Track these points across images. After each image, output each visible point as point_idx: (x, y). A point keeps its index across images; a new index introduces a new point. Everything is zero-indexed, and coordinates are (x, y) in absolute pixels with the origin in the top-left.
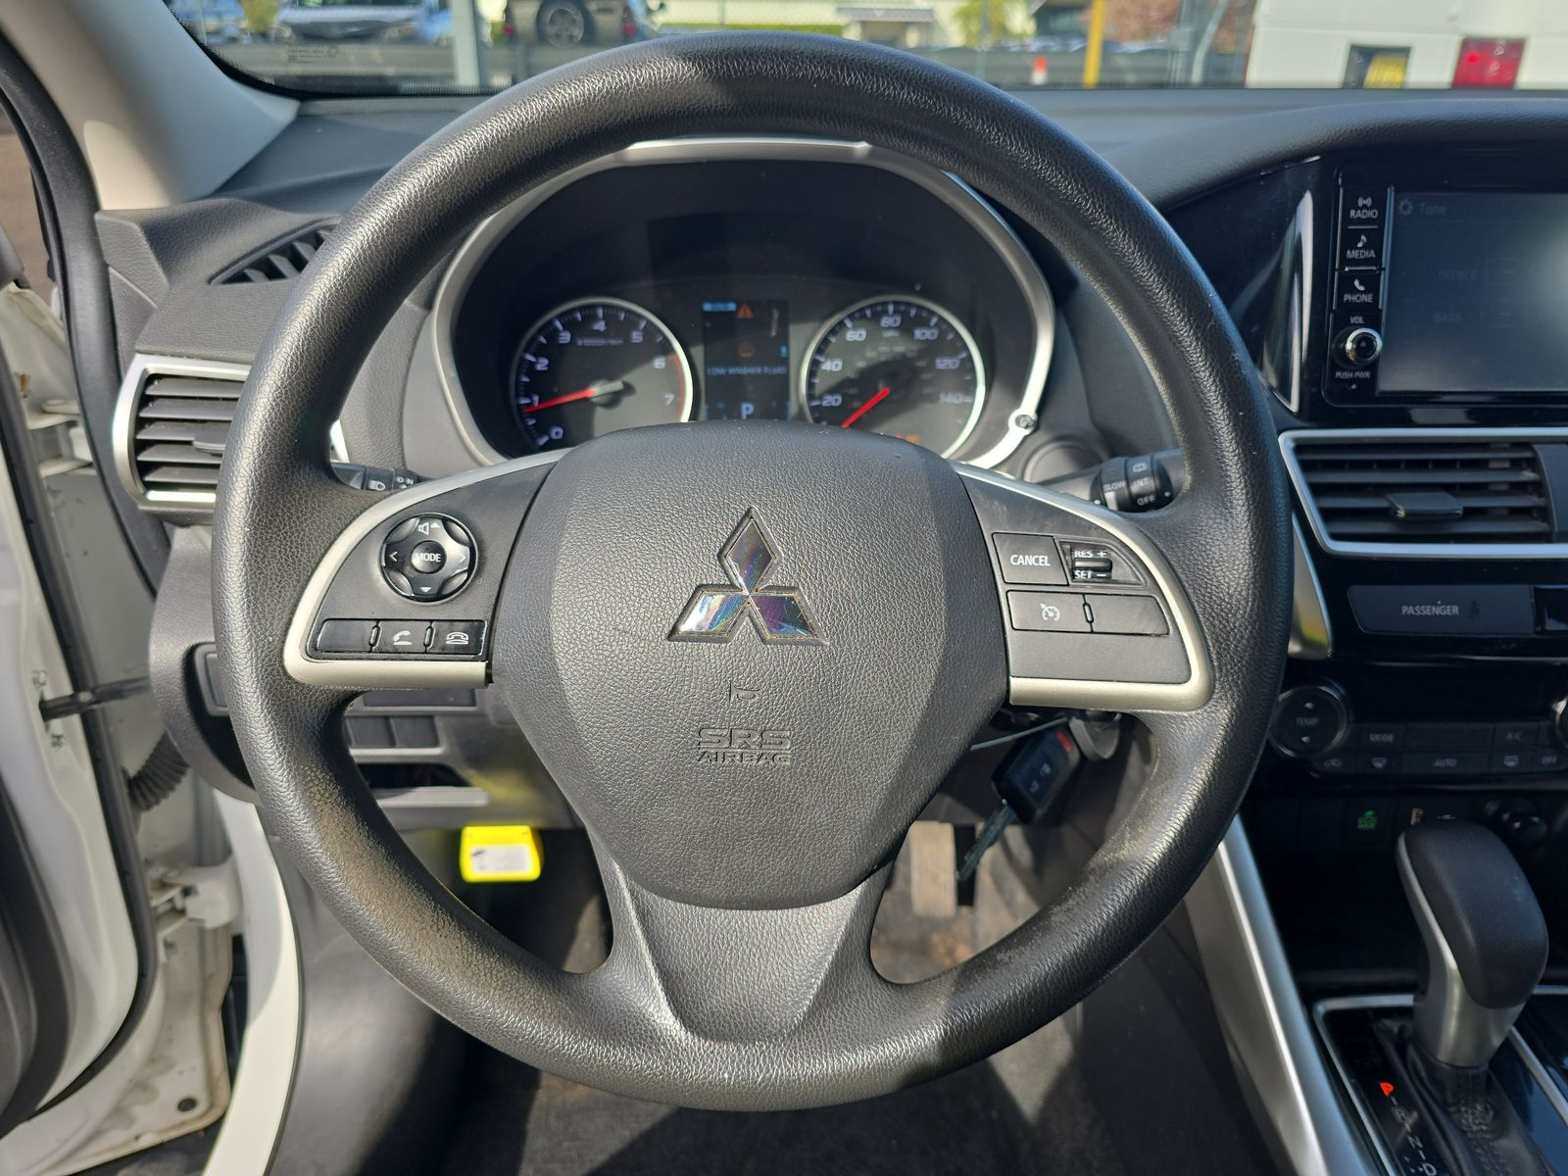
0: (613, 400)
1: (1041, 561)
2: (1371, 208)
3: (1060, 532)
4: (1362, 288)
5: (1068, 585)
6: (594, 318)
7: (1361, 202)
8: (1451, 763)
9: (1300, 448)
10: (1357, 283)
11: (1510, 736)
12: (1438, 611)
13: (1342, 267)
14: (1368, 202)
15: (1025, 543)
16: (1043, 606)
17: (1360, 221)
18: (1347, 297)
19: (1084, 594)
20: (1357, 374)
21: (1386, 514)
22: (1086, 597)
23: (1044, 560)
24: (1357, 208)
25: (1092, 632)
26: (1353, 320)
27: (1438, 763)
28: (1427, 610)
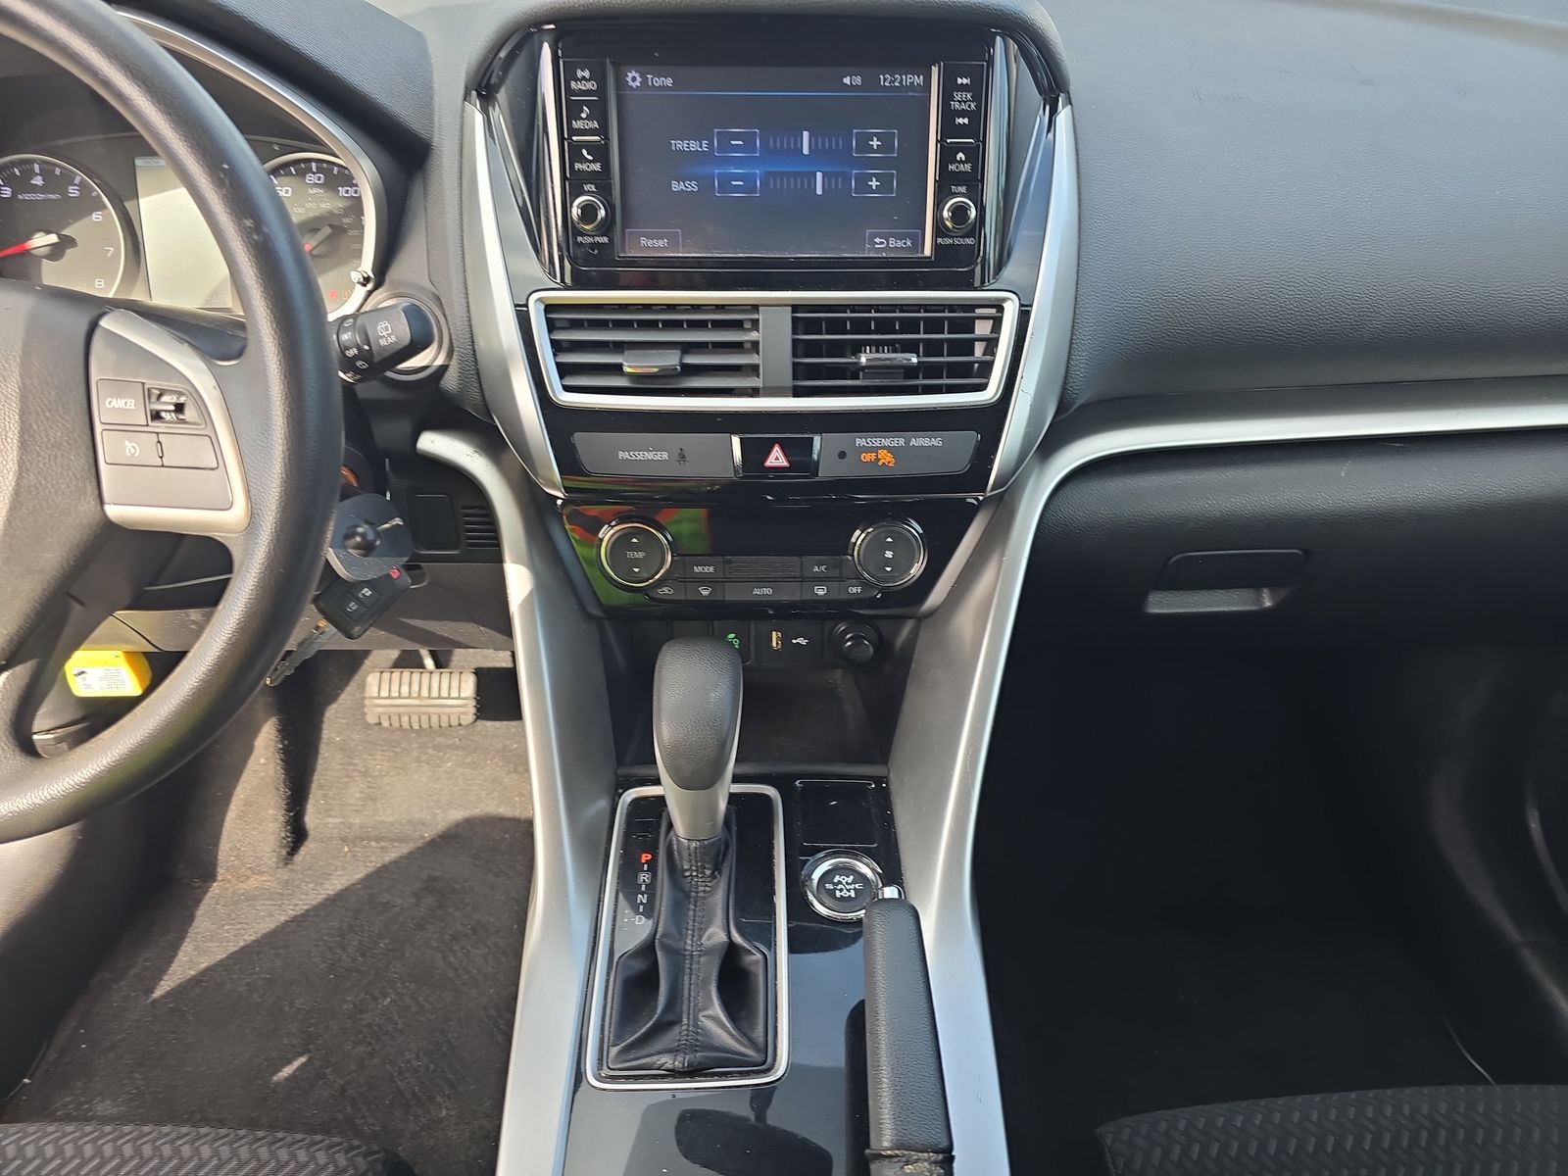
0: (56, 252)
1: (128, 404)
2: (589, 80)
3: (150, 379)
4: (590, 158)
5: (147, 425)
6: (31, 174)
7: (580, 73)
8: (767, 591)
9: (550, 308)
10: (584, 152)
11: (816, 569)
12: (650, 456)
13: (570, 138)
14: (587, 74)
15: (120, 387)
16: (127, 443)
17: (582, 93)
18: (578, 166)
19: (157, 433)
20: (597, 239)
21: (617, 369)
22: (160, 435)
23: (131, 404)
24: (577, 80)
25: (163, 466)
26: (587, 187)
27: (756, 592)
28: (640, 456)
